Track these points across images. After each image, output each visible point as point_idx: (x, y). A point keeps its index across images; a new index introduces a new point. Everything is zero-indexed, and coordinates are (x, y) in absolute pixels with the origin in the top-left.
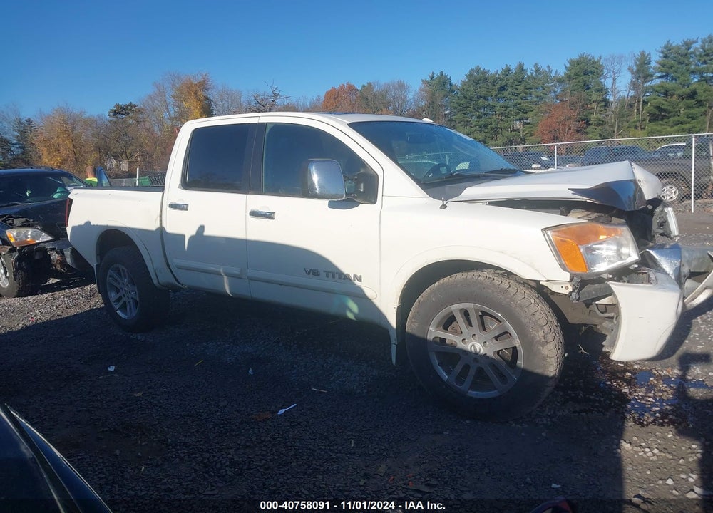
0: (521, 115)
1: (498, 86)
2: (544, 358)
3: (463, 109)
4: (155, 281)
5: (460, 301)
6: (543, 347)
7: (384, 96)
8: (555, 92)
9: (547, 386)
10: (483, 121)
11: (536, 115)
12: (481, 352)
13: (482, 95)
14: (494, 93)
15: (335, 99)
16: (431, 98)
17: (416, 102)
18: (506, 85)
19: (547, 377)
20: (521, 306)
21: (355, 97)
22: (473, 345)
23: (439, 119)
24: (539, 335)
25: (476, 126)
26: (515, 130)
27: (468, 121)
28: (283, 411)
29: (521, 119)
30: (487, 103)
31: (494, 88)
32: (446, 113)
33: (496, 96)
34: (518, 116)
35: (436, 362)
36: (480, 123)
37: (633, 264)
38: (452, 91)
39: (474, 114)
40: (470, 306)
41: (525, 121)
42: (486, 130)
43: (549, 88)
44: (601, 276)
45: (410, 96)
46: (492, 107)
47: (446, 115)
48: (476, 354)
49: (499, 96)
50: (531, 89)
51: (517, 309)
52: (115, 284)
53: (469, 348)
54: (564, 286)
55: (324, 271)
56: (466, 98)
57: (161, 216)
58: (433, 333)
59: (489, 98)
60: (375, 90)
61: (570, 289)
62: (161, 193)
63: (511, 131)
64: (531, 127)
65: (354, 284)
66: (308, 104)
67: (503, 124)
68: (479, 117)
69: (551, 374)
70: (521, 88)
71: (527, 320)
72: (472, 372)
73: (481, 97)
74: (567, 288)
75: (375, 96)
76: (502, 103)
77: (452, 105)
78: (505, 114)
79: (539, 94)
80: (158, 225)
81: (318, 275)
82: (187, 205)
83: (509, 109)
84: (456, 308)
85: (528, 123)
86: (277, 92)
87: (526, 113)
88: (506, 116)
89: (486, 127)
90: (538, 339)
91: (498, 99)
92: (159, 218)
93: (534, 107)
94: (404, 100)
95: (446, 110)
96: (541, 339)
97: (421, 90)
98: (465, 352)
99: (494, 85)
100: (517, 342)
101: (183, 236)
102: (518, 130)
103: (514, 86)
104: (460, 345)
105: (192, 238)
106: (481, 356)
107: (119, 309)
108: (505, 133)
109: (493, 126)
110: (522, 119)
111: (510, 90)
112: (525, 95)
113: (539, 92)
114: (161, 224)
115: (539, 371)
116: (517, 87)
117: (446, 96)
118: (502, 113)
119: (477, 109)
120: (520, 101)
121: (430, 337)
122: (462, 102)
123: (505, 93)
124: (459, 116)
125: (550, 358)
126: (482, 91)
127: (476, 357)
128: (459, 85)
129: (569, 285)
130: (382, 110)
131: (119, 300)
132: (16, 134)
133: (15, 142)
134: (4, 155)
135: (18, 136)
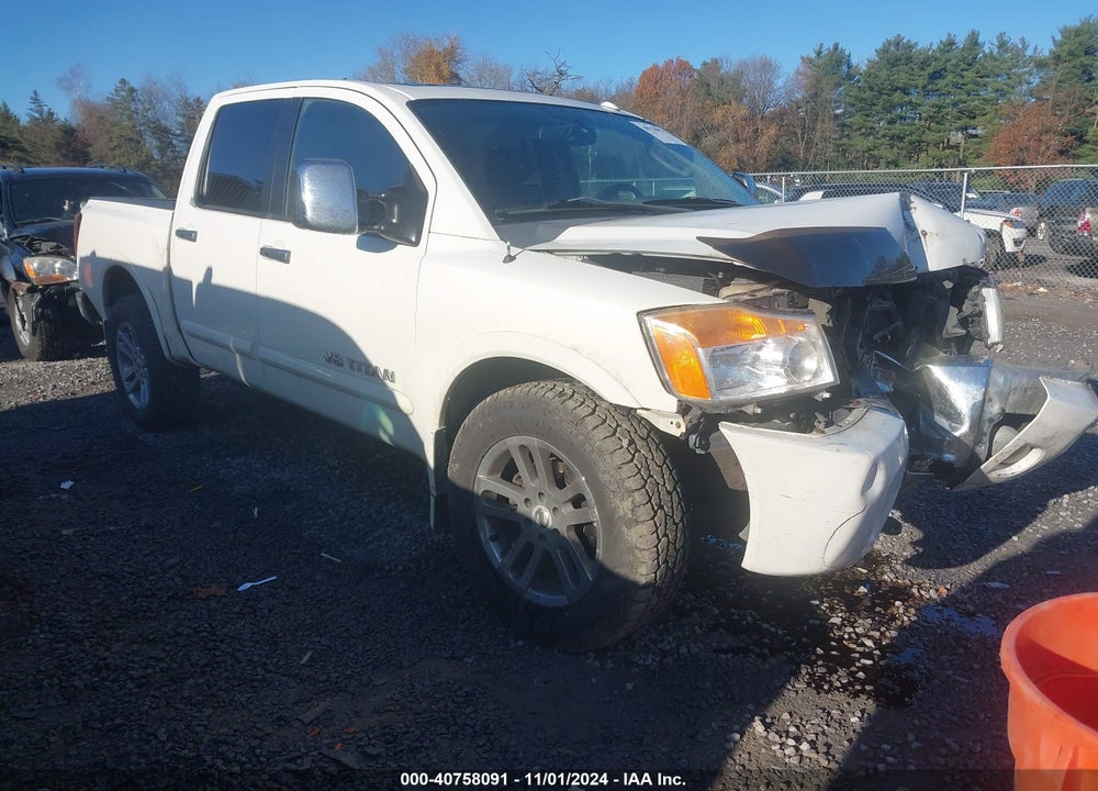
0: (965, 121)
1: (930, 70)
2: (632, 549)
3: (866, 107)
4: (166, 353)
5: (518, 432)
6: (629, 528)
7: (736, 81)
8: (1029, 83)
9: (637, 602)
10: (897, 128)
11: (990, 122)
12: (550, 523)
13: (900, 85)
14: (921, 82)
15: (656, 83)
16: (815, 86)
17: (789, 93)
18: (945, 69)
19: (635, 584)
20: (600, 451)
21: (688, 81)
22: (540, 512)
23: (823, 121)
24: (624, 507)
25: (884, 136)
26: (951, 147)
27: (872, 128)
28: (248, 585)
29: (964, 129)
30: (907, 99)
31: (922, 73)
32: (838, 112)
33: (924, 87)
34: (960, 123)
35: (485, 531)
36: (893, 131)
37: (821, 391)
38: (850, 77)
39: (882, 116)
40: (533, 442)
41: (970, 131)
42: (901, 145)
43: (1019, 76)
44: (743, 409)
45: (780, 82)
46: (915, 106)
47: (836, 116)
48: (543, 526)
49: (929, 87)
50: (988, 77)
51: (594, 456)
52: (127, 353)
53: (533, 515)
54: (675, 421)
55: (349, 359)
56: (871, 89)
57: (169, 250)
58: (485, 482)
59: (912, 91)
60: (722, 71)
61: (683, 429)
62: (171, 212)
63: (944, 148)
64: (979, 143)
65: (385, 385)
66: (614, 90)
67: (930, 136)
68: (893, 122)
69: (643, 581)
70: (970, 75)
71: (606, 477)
72: (536, 558)
73: (897, 89)
74: (679, 426)
75: (722, 82)
76: (933, 100)
77: (847, 99)
78: (937, 118)
79: (999, 86)
80: (165, 263)
81: (342, 365)
82: (196, 232)
83: (945, 111)
84: (513, 442)
85: (976, 136)
86: (563, 68)
87: (974, 117)
88: (937, 123)
89: (901, 139)
90: (621, 513)
91: (927, 93)
92: (166, 252)
93: (988, 108)
94: (769, 88)
95: (838, 108)
96: (626, 514)
97: (798, 73)
98: (529, 521)
99: (923, 69)
100: (595, 516)
101: (190, 283)
102: (957, 147)
103: (958, 70)
104: (522, 508)
105: (199, 286)
106: (549, 530)
107: (133, 391)
108: (932, 151)
109: (914, 138)
110: (966, 128)
111: (950, 77)
112: (976, 87)
113: (1000, 82)
114: (169, 262)
115: (622, 571)
116: (964, 73)
117: (839, 85)
118: (931, 117)
119: (890, 107)
120: (964, 97)
121: (479, 490)
122: (864, 96)
123: (941, 83)
124: (857, 119)
125: (641, 550)
126: (902, 78)
127: (543, 532)
128: (864, 68)
129: (681, 421)
130: (730, 104)
131: (132, 377)
132: (180, 119)
133: (178, 132)
134: (162, 151)
135: (182, 124)
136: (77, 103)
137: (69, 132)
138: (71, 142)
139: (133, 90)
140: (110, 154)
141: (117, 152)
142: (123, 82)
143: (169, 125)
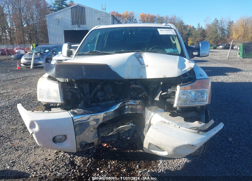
132: (227, 26)
133: (226, 29)
134: (222, 34)
135: (228, 28)
136: (206, 25)
137: (204, 31)
138: (203, 33)
139: (217, 21)
140: (210, 35)
141: (211, 35)
142: (216, 19)
143: (225, 28)
